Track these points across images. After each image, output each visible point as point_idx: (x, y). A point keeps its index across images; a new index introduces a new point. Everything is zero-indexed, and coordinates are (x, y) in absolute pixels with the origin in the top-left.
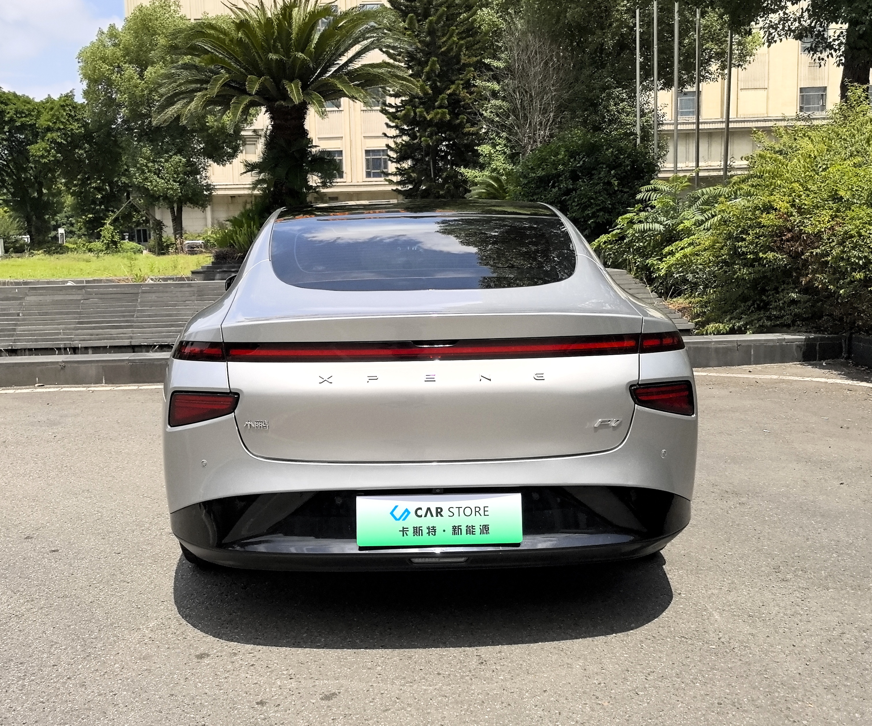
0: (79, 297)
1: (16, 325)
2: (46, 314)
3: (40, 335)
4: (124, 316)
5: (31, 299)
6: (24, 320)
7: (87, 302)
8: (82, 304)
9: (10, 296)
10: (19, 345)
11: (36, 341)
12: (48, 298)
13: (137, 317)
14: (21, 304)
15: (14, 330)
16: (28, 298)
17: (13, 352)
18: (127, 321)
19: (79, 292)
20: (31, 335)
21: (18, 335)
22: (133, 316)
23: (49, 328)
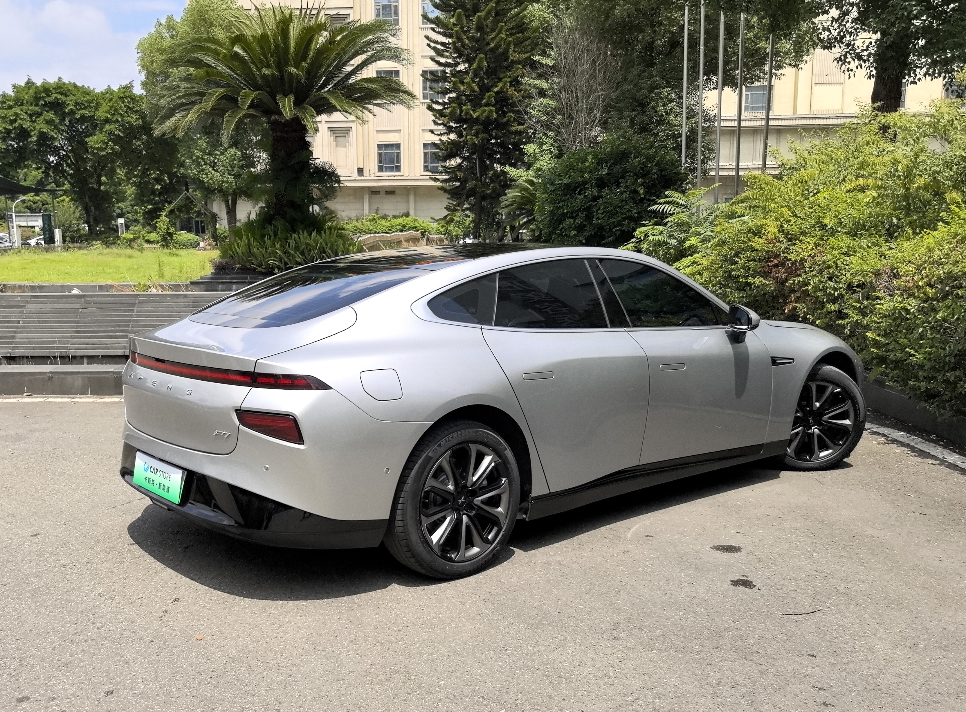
0: (77, 306)
1: (15, 332)
2: (45, 322)
3: (38, 343)
4: (119, 326)
5: (31, 307)
6: (23, 327)
7: (85, 310)
8: (81, 312)
9: (12, 303)
10: (18, 352)
11: (34, 348)
12: (49, 307)
13: (132, 327)
14: (22, 312)
15: (14, 337)
16: (29, 306)
17: (11, 359)
18: (122, 331)
19: (79, 300)
20: (30, 343)
21: (16, 343)
22: (128, 326)
23: (47, 337)
